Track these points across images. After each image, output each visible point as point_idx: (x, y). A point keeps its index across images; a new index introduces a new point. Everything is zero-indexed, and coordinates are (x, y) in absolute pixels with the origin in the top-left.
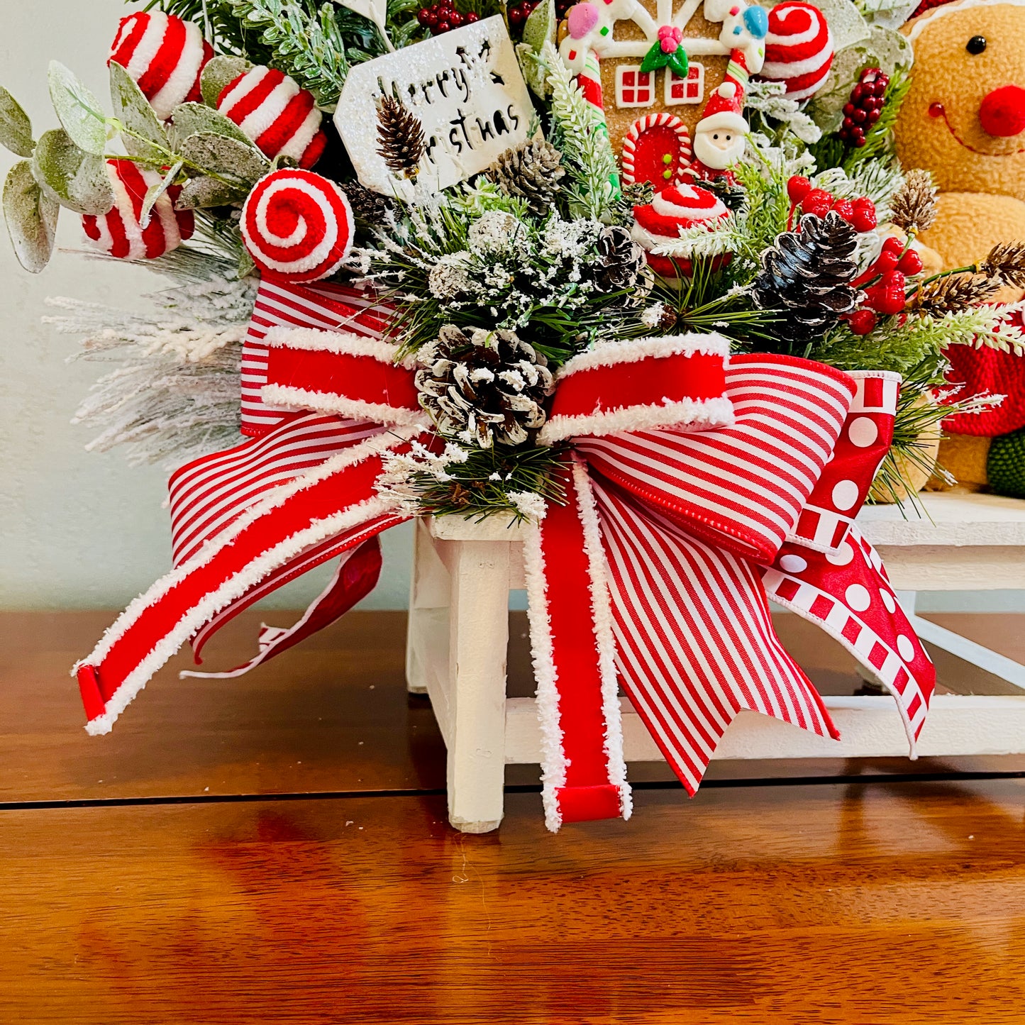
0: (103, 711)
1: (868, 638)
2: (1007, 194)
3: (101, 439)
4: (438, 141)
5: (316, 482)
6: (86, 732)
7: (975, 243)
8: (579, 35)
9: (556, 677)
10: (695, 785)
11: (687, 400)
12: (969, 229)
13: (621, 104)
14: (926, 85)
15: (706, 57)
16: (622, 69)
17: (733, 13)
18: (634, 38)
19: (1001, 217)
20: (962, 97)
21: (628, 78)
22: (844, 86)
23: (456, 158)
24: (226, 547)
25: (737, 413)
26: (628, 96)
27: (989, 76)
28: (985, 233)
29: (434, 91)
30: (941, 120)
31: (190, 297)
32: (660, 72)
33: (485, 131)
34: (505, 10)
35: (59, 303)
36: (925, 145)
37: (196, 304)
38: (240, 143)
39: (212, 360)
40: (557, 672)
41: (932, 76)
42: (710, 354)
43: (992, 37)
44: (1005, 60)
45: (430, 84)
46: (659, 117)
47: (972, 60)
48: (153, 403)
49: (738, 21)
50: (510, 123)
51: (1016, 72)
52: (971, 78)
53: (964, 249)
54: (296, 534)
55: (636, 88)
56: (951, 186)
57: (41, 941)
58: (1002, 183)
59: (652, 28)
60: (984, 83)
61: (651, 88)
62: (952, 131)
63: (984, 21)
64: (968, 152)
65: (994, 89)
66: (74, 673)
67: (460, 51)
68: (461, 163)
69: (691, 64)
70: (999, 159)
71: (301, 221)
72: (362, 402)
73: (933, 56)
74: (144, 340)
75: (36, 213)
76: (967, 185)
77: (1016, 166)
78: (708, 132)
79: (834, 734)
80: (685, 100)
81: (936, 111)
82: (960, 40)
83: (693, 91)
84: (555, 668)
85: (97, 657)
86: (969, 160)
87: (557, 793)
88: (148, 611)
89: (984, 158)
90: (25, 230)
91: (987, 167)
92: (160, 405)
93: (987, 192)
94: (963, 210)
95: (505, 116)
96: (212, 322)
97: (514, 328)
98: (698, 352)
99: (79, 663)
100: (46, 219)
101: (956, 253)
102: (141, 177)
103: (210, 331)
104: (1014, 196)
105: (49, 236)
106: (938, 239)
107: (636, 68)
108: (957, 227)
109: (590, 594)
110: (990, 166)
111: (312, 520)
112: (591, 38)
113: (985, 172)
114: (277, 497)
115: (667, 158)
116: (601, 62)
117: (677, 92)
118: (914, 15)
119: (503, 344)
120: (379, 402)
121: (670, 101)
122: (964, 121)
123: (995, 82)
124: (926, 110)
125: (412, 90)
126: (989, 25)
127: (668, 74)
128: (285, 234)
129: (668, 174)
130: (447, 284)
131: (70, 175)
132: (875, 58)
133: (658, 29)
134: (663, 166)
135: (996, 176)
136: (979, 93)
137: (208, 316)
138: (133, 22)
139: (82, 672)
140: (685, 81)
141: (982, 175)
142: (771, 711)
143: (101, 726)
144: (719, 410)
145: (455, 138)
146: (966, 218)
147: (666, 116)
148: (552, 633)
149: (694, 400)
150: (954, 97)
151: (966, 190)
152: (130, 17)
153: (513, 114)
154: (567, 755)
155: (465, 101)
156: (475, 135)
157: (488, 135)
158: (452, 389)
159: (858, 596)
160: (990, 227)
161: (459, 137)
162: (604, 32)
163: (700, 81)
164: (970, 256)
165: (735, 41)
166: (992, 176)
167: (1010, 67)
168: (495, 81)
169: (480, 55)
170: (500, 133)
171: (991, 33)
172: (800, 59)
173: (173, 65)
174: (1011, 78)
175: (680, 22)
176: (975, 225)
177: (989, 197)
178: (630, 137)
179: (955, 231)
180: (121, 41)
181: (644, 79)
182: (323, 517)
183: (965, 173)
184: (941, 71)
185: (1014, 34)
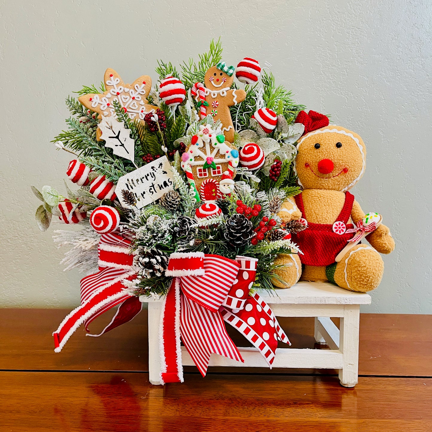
0: (58, 346)
1: (252, 333)
2: (332, 189)
3: (68, 268)
4: (146, 192)
5: (110, 285)
6: (54, 352)
7: (319, 205)
8: (184, 161)
9: (164, 342)
10: (205, 374)
11: (189, 270)
12: (318, 201)
13: (199, 177)
14: (304, 158)
15: (222, 163)
16: (198, 168)
17: (227, 152)
18: (201, 160)
19: (328, 197)
20: (313, 162)
21: (200, 170)
22: (271, 164)
23: (151, 196)
24: (88, 302)
25: (206, 272)
26: (201, 175)
27: (321, 156)
29: (145, 179)
30: (309, 168)
31: (88, 232)
32: (209, 168)
33: (161, 187)
34: (167, 154)
35: (57, 232)
36: (305, 175)
37: (89, 233)
38: (92, 198)
39: (93, 248)
40: (164, 341)
41: (305, 155)
42: (196, 257)
43: (322, 144)
44: (325, 151)
45: (143, 178)
46: (210, 180)
47: (316, 151)
48: (82, 257)
49: (229, 154)
50: (169, 184)
51: (329, 154)
52: (316, 156)
54: (103, 300)
55: (203, 173)
56: (314, 187)
57: (32, 406)
58: (329, 186)
59: (205, 157)
60: (319, 158)
61: (207, 172)
62: (312, 171)
63: (320, 138)
64: (317, 177)
65: (322, 159)
66: (53, 335)
67: (153, 168)
68: (153, 198)
69: (218, 166)
70: (327, 179)
71: (102, 221)
72: (121, 265)
73: (305, 149)
74: (75, 244)
75: (46, 217)
76: (318, 187)
77: (332, 181)
78: (222, 184)
79: (243, 361)
80: (217, 175)
81: (307, 165)
82: (313, 144)
83: (219, 172)
84: (164, 340)
85: (58, 331)
86: (318, 180)
87: (162, 374)
88: (70, 319)
89: (322, 179)
90: (42, 221)
91: (323, 182)
92: (84, 257)
93: (325, 189)
94: (316, 195)
95: (167, 182)
96: (94, 238)
97: (150, 249)
98: (192, 257)
99: (54, 332)
100: (48, 217)
101: (314, 208)
102: (71, 205)
103: (93, 240)
104: (334, 189)
105: (49, 221)
106: (309, 204)
107: (202, 168)
109: (175, 319)
110: (324, 182)
111: (108, 296)
112: (188, 161)
113: (323, 183)
114: (101, 290)
115: (214, 190)
116: (191, 166)
117: (214, 173)
118: (302, 136)
119: (152, 251)
120: (125, 265)
121: (213, 175)
122: (315, 169)
123: (322, 157)
124: (304, 165)
125: (137, 180)
126: (321, 140)
127: (212, 169)
128: (98, 225)
129: (214, 194)
130: (139, 236)
131: (52, 208)
132: (278, 156)
133: (206, 158)
134: (213, 193)
135: (327, 184)
136: (318, 161)
137: (92, 236)
138: (72, 163)
139: (54, 334)
140: (216, 170)
141: (322, 184)
142: (221, 354)
143: (58, 350)
144: (200, 272)
145: (151, 191)
146: (317, 198)
147: (211, 180)
148: (164, 330)
149: (191, 270)
150: (311, 162)
151: (318, 189)
152: (72, 161)
153: (170, 181)
154: (167, 364)
155: (154, 180)
156: (157, 188)
157: (162, 188)
158: (139, 263)
159: (251, 321)
160: (324, 200)
161: (153, 190)
162: (191, 160)
163: (221, 170)
164: (318, 210)
165: (229, 160)
166: (325, 184)
167: (326, 153)
168: (164, 173)
169: (159, 167)
170: (165, 187)
171: (322, 143)
172: (251, 161)
173: (82, 174)
174: (327, 156)
175: (213, 155)
176: (319, 200)
177: (325, 190)
178: (202, 186)
179: (314, 202)
180: (69, 169)
181: (204, 170)
182: (111, 296)
183: (317, 184)
184: (307, 154)
185: (328, 142)
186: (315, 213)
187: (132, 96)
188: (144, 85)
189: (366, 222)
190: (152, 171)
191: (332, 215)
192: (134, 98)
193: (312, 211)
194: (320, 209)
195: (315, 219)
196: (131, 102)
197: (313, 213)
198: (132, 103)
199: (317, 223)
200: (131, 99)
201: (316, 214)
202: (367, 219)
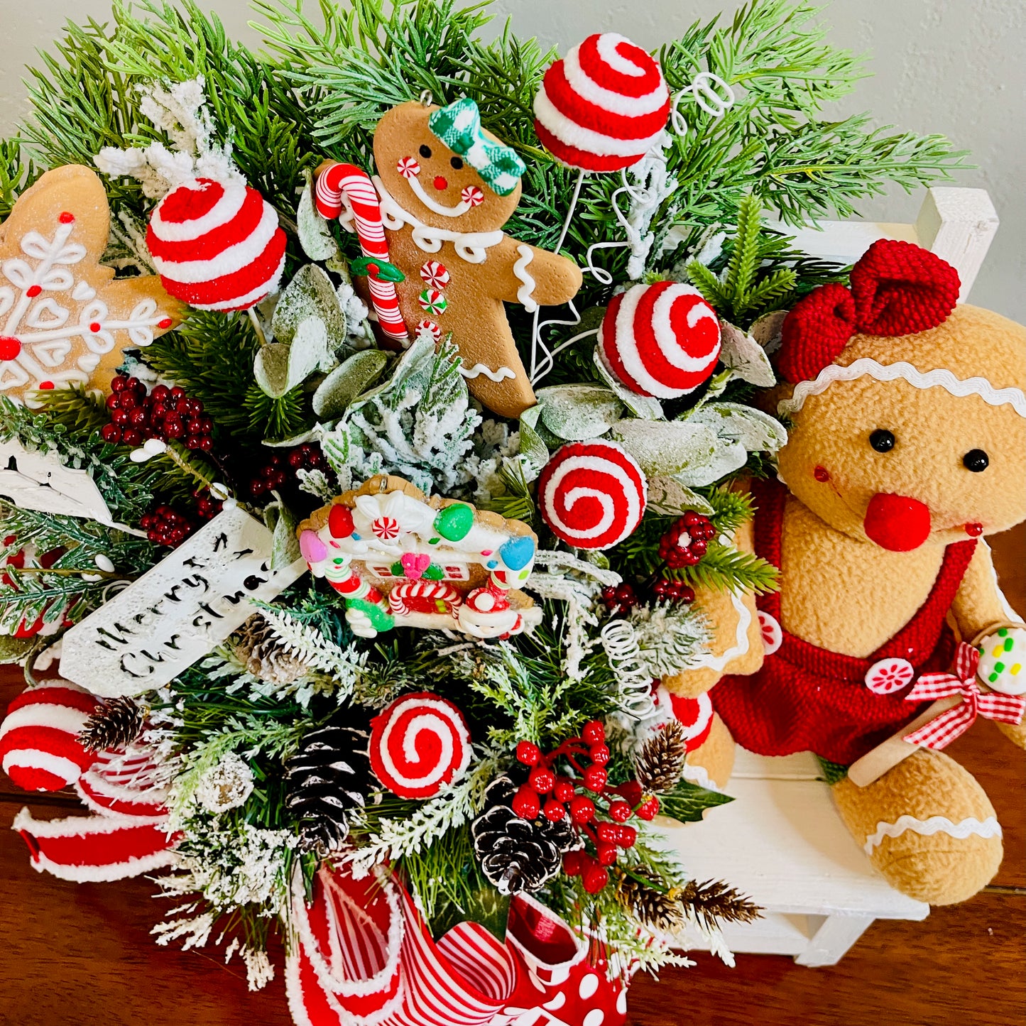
4: (181, 633)
7: (838, 597)
23: (205, 635)
28: (852, 593)
29: (166, 604)
33: (236, 598)
45: (160, 602)
46: (421, 590)
49: (493, 558)
50: (266, 575)
53: (824, 601)
67: (189, 561)
95: (259, 574)
108: (824, 576)
125: (138, 618)
136: (873, 488)
145: (201, 622)
146: (837, 573)
150: (843, 479)
155: (205, 592)
156: (223, 607)
157: (240, 599)
160: (860, 588)
161: (207, 618)
168: (239, 557)
169: (215, 550)
174: (914, 489)
179: (820, 579)
184: (834, 449)
185: (933, 446)
186: (816, 613)
187: (26, 285)
188: (67, 227)
189: (992, 678)
190: (189, 572)
191: (875, 632)
192: (34, 292)
193: (808, 605)
194: (837, 612)
195: (810, 630)
196: (29, 310)
197: (811, 612)
198: (35, 312)
199: (817, 643)
200: (25, 300)
201: (818, 618)
202: (999, 667)
